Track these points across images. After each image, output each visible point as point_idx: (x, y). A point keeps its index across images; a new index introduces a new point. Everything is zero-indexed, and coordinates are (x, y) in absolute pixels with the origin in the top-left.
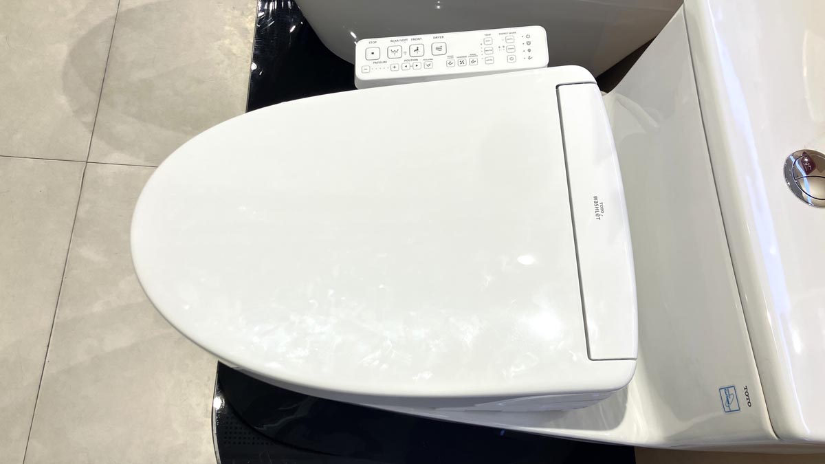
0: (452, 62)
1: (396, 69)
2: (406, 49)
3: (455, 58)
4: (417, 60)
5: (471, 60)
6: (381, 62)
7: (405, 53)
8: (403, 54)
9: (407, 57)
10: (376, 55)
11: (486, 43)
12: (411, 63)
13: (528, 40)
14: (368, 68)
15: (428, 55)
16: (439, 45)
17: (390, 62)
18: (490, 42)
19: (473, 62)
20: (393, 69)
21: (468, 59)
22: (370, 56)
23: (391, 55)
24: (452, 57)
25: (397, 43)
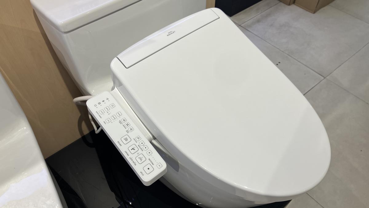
0: (130, 129)
1: (150, 151)
2: (136, 154)
3: (127, 129)
4: (139, 145)
5: (124, 122)
6: (151, 162)
7: (138, 154)
8: (139, 154)
9: (140, 151)
10: (149, 166)
11: (110, 121)
12: (142, 147)
13: (97, 104)
14: (158, 165)
15: (133, 142)
16: (124, 141)
17: (147, 157)
18: (109, 119)
19: (124, 120)
20: (151, 153)
21: (124, 124)
22: (151, 169)
23: (144, 159)
24: (127, 131)
25: (135, 161)
